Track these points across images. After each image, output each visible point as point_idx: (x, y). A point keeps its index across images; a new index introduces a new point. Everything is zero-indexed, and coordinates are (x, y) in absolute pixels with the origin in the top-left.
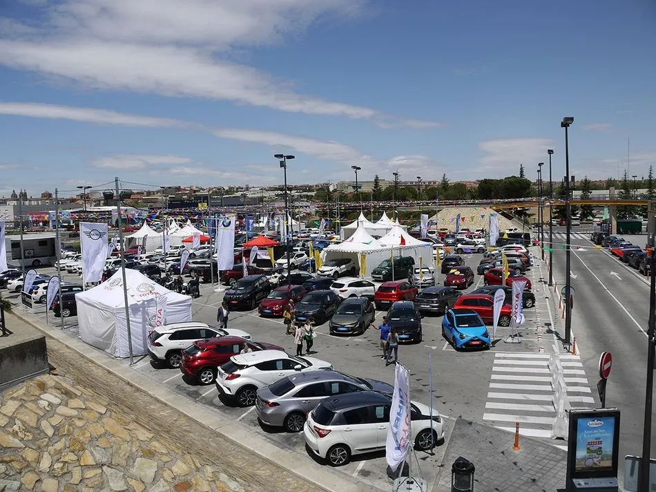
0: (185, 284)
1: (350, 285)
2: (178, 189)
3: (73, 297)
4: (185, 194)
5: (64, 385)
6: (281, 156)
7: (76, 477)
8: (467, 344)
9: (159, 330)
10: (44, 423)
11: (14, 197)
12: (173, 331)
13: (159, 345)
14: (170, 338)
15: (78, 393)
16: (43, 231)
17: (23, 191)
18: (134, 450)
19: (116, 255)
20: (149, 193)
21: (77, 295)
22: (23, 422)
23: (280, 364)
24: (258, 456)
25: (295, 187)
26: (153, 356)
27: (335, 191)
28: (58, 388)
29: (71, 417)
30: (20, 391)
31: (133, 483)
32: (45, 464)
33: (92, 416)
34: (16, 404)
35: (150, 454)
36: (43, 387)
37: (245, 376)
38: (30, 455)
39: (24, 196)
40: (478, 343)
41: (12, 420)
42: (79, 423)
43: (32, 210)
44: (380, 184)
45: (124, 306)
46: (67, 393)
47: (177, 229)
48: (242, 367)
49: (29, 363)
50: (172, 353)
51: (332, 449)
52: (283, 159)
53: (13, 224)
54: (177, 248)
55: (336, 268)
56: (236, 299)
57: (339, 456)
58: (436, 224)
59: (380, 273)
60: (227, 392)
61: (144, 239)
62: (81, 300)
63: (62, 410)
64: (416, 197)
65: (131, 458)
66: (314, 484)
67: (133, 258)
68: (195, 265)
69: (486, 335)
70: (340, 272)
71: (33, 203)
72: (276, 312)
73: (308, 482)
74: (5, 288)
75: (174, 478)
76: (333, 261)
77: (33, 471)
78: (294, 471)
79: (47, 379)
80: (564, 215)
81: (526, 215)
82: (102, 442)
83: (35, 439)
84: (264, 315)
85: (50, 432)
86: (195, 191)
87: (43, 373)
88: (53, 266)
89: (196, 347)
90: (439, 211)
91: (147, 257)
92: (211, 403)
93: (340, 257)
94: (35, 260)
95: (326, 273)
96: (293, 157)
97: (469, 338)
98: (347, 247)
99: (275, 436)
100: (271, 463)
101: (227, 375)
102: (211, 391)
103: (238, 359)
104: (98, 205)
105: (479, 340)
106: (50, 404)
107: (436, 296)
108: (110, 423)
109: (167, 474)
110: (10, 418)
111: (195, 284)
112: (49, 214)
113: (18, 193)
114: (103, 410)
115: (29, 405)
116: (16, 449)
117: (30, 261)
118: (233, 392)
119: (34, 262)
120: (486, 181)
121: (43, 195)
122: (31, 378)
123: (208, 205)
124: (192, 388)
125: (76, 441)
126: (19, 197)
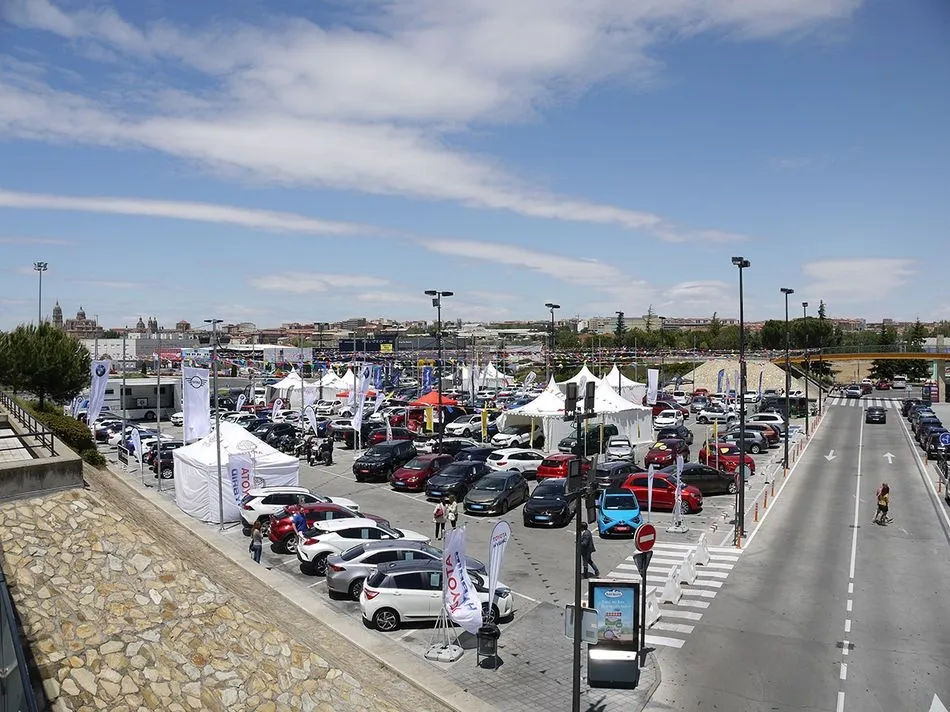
0: (315, 448)
1: (511, 457)
2: (363, 322)
3: (170, 456)
4: (371, 330)
5: (94, 497)
6: (434, 293)
7: (87, 555)
8: (611, 530)
9: (252, 493)
10: (71, 520)
11: (141, 327)
12: (267, 495)
13: (250, 508)
14: (263, 502)
15: (103, 505)
16: (171, 375)
17: (153, 319)
18: (135, 548)
19: (249, 409)
20: (321, 327)
21: (176, 452)
22: (56, 517)
23: (365, 533)
24: (304, 612)
25: (529, 324)
26: (244, 522)
27: (585, 330)
28: (88, 499)
29: (92, 519)
30: (58, 496)
31: (128, 568)
32: (66, 544)
33: (110, 521)
34: (54, 504)
35: (149, 553)
36: (76, 496)
37: (324, 542)
38: (57, 537)
39: (154, 325)
40: (625, 529)
41: (49, 514)
42: (99, 524)
43: (160, 347)
44: (626, 324)
45: (216, 464)
46: (94, 503)
47: (335, 380)
48: (322, 532)
49: (68, 477)
50: (263, 518)
51: (380, 611)
52: (436, 297)
53: (134, 363)
54: (330, 404)
55: (515, 437)
56: (367, 468)
57: (385, 620)
58: (693, 382)
59: (568, 445)
60: (304, 558)
61: (289, 390)
62: (178, 457)
63: (88, 513)
64: (671, 343)
65: (132, 553)
66: (342, 637)
67: (267, 414)
68: (341, 426)
69: (636, 520)
70: (520, 442)
71: (163, 336)
72: (412, 484)
73: (338, 634)
74: (106, 443)
75: (162, 572)
76: (513, 427)
77: (57, 546)
78: (329, 625)
79: (81, 492)
80: (885, 372)
81: (827, 372)
82: (112, 539)
83: (62, 529)
84: (397, 489)
85: (75, 526)
86: (385, 327)
87: (79, 487)
88: (169, 420)
89: (288, 513)
90: (698, 365)
91: (283, 414)
92: (290, 571)
93: (521, 423)
94: (149, 412)
95: (501, 443)
96: (452, 294)
97: (614, 523)
98: (529, 410)
99: (339, 603)
100: (313, 618)
101: (306, 540)
102: (291, 561)
103: (320, 525)
104: (250, 342)
105: (626, 525)
106: (79, 508)
107: (608, 473)
108: (122, 528)
109: (157, 568)
110: (48, 512)
111: (328, 448)
112: (180, 351)
113: (146, 322)
114: (119, 519)
115: (64, 507)
116: (48, 532)
117: (142, 413)
118: (310, 560)
119: (147, 414)
120: (770, 324)
121: (179, 326)
122: (69, 489)
123: (393, 347)
124: (277, 556)
125: (91, 535)
126: (147, 327)
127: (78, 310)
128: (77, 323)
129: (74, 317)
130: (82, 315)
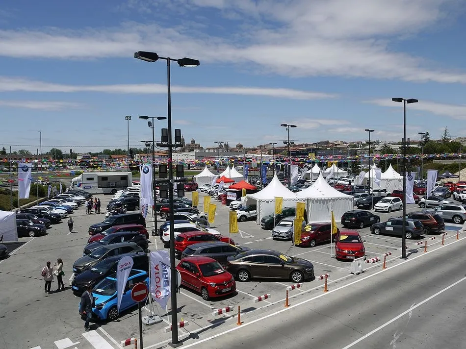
2: (327, 143)
4: (329, 147)
17: (226, 143)
39: (226, 146)
58: (459, 176)
86: (336, 145)
94: (113, 189)
121: (237, 146)
123: (315, 155)
126: (223, 147)
127: (192, 139)
128: (191, 145)
129: (190, 143)
130: (193, 142)
